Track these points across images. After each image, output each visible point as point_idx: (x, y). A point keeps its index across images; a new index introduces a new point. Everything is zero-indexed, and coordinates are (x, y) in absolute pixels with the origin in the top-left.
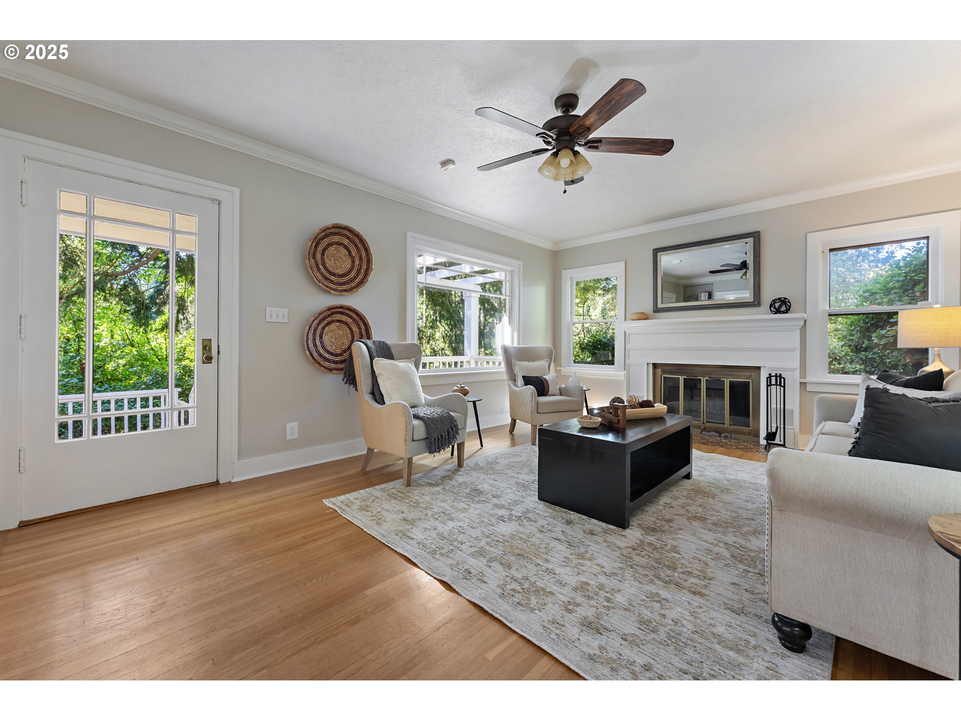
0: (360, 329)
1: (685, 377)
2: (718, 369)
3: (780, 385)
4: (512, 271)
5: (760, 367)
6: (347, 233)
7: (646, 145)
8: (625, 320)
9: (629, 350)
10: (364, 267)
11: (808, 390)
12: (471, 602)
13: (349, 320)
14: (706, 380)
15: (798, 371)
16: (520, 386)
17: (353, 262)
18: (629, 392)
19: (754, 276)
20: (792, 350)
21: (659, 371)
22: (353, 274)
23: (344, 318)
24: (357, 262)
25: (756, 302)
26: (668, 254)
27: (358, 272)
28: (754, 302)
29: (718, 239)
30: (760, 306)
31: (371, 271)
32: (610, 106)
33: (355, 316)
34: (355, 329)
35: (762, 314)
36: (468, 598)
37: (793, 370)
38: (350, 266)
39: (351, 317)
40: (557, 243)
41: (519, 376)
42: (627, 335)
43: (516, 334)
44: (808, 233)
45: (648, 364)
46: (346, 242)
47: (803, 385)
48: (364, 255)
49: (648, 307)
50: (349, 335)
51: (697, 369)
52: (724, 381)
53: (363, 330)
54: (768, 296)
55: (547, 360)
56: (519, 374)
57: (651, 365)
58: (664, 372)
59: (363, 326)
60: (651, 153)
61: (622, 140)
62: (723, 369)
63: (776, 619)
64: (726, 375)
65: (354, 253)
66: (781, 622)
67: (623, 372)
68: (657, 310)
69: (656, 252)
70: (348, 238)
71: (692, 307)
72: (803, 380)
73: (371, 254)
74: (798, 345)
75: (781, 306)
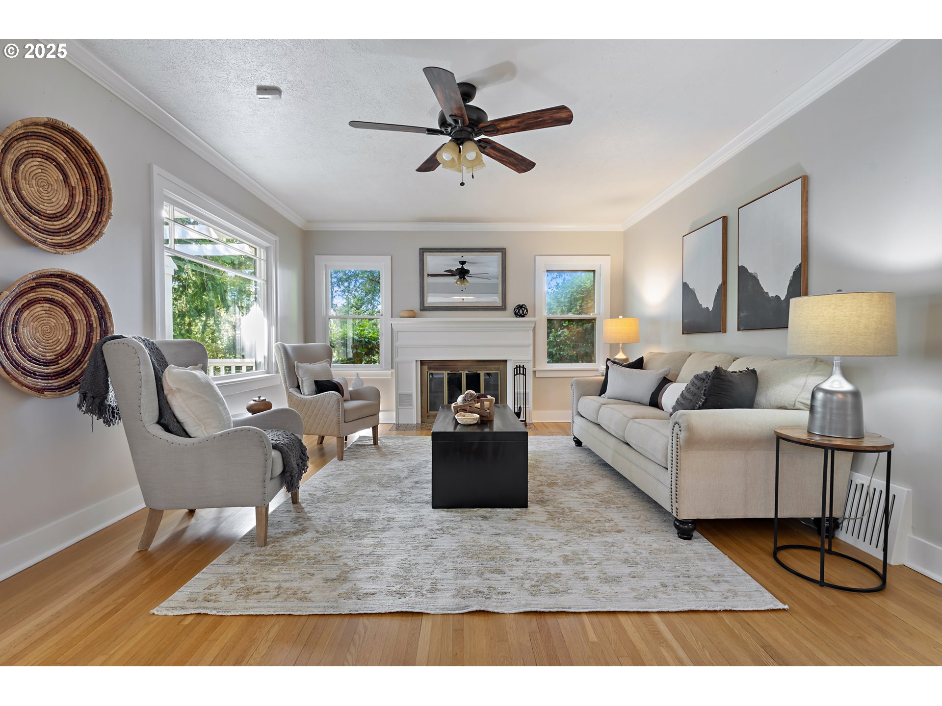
0: (88, 316)
1: (449, 372)
2: (476, 364)
3: (523, 374)
4: (267, 247)
5: (507, 360)
6: (67, 141)
7: (517, 161)
8: (392, 317)
9: (397, 348)
10: (93, 208)
11: (537, 376)
12: (520, 613)
13: (69, 300)
14: (466, 374)
15: (532, 362)
16: (306, 393)
17: (72, 196)
18: (398, 391)
19: (502, 285)
20: (527, 346)
21: (425, 367)
22: (72, 217)
23: (59, 295)
24: (79, 198)
25: (503, 308)
26: (434, 255)
27: (82, 215)
28: (502, 306)
29: (476, 249)
30: (506, 310)
31: (109, 217)
32: (535, 121)
33: (80, 293)
34: (79, 316)
35: (508, 317)
36: (514, 612)
37: (528, 362)
38: (66, 202)
39: (72, 294)
40: (309, 221)
41: (304, 382)
42: (395, 333)
43: (273, 329)
44: (537, 256)
45: (416, 361)
46: (61, 157)
47: (534, 372)
48: (93, 187)
49: (416, 306)
50: (68, 327)
51: (458, 364)
52: (480, 373)
53: (93, 319)
54: (512, 304)
55: (327, 361)
56: (304, 379)
57: (420, 362)
58: (430, 368)
59: (94, 312)
60: (515, 169)
61: (506, 150)
62: (479, 363)
63: (678, 524)
64: (482, 368)
65: (74, 179)
66: (682, 524)
67: (389, 370)
68: (424, 308)
69: (423, 251)
70: (67, 151)
71: (455, 308)
72: (535, 369)
73: (109, 190)
74: (531, 343)
75: (521, 311)
